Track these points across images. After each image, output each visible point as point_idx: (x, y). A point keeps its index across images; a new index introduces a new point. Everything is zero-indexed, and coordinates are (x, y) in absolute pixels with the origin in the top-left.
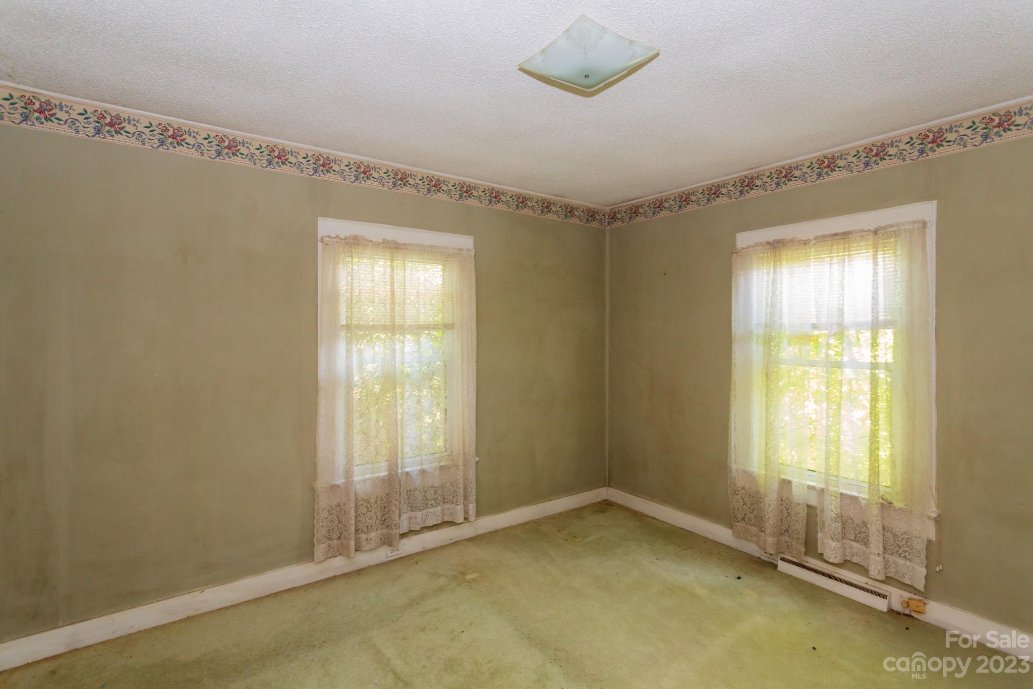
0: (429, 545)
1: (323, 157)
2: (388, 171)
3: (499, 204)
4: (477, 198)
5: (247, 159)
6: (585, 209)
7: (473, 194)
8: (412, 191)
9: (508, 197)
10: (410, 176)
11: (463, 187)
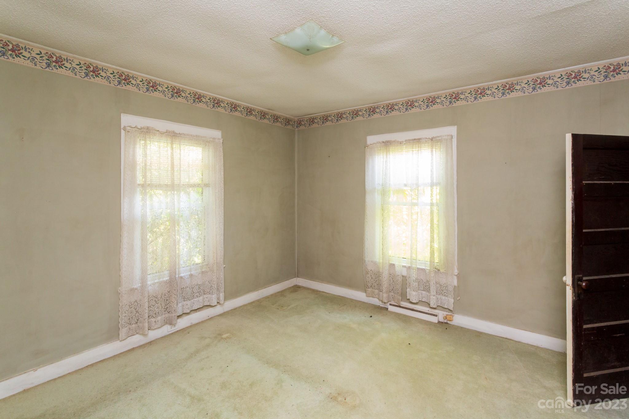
0: (194, 322)
1: (125, 75)
2: (168, 87)
3: (236, 112)
4: (223, 107)
5: (70, 71)
6: (284, 118)
7: (221, 105)
8: (184, 101)
9: (241, 108)
10: (182, 91)
11: (215, 101)
